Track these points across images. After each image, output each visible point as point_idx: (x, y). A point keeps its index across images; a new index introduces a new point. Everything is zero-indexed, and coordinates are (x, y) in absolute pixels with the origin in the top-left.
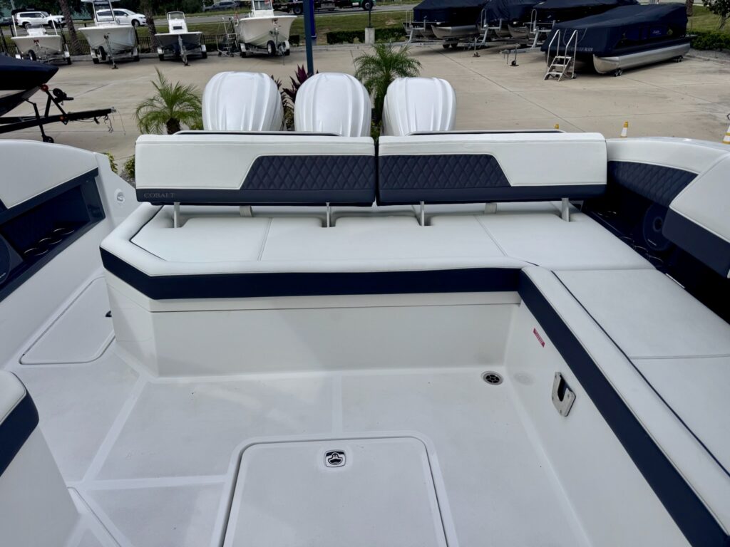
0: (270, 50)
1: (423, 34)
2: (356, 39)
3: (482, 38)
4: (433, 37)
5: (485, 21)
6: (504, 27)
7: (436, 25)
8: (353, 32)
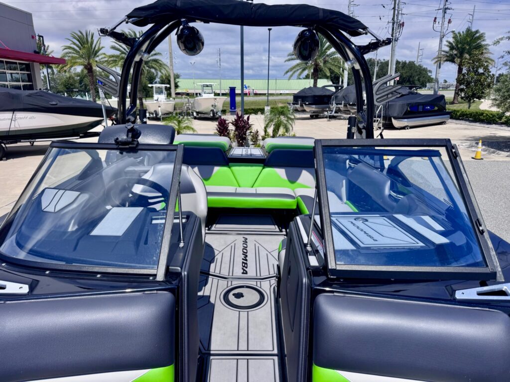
0: (212, 115)
1: (299, 109)
2: (259, 113)
3: (332, 111)
4: (304, 111)
5: (334, 102)
6: (345, 106)
7: (306, 104)
8: (258, 109)
